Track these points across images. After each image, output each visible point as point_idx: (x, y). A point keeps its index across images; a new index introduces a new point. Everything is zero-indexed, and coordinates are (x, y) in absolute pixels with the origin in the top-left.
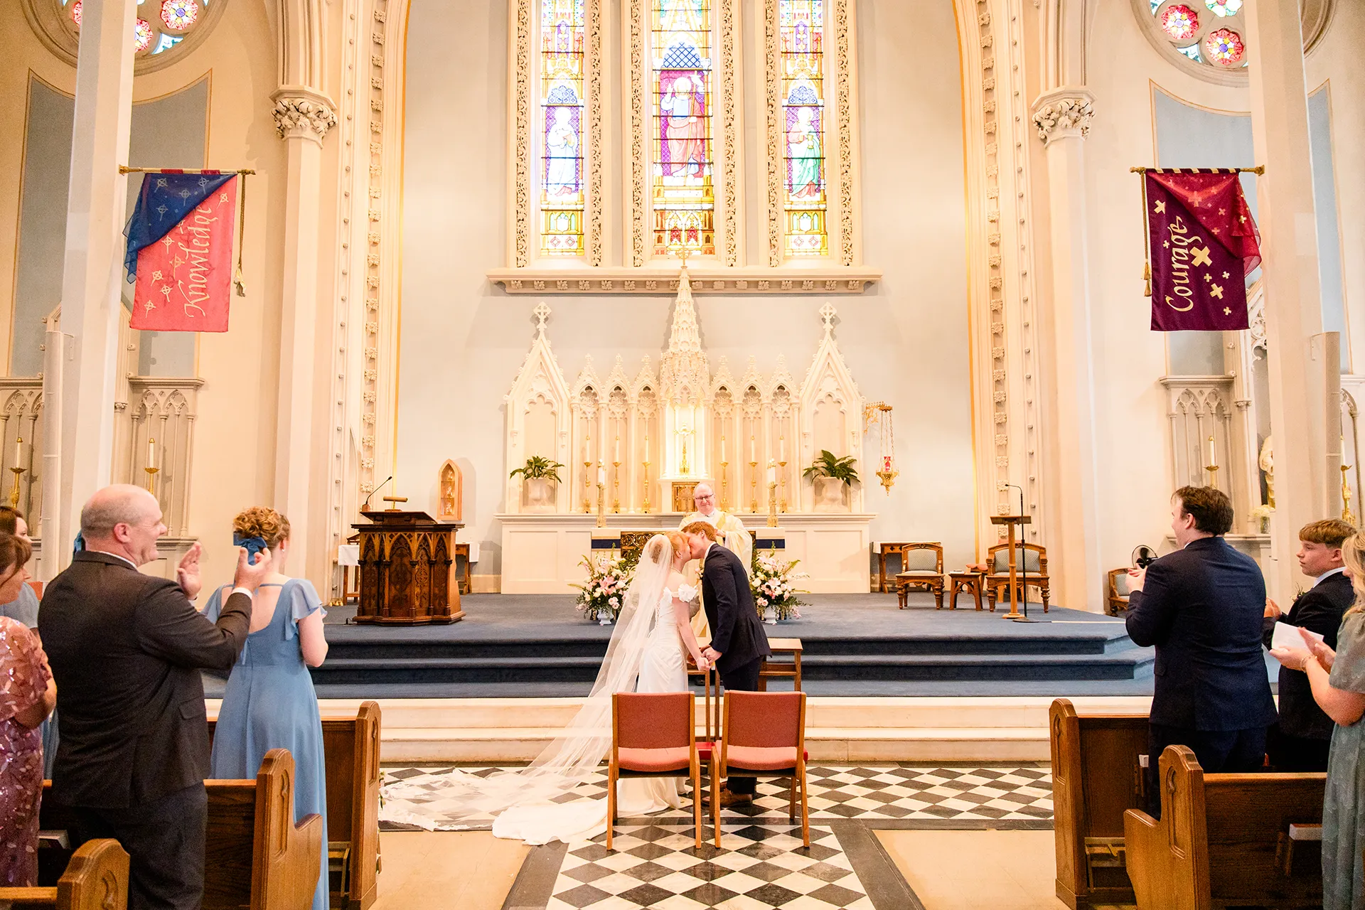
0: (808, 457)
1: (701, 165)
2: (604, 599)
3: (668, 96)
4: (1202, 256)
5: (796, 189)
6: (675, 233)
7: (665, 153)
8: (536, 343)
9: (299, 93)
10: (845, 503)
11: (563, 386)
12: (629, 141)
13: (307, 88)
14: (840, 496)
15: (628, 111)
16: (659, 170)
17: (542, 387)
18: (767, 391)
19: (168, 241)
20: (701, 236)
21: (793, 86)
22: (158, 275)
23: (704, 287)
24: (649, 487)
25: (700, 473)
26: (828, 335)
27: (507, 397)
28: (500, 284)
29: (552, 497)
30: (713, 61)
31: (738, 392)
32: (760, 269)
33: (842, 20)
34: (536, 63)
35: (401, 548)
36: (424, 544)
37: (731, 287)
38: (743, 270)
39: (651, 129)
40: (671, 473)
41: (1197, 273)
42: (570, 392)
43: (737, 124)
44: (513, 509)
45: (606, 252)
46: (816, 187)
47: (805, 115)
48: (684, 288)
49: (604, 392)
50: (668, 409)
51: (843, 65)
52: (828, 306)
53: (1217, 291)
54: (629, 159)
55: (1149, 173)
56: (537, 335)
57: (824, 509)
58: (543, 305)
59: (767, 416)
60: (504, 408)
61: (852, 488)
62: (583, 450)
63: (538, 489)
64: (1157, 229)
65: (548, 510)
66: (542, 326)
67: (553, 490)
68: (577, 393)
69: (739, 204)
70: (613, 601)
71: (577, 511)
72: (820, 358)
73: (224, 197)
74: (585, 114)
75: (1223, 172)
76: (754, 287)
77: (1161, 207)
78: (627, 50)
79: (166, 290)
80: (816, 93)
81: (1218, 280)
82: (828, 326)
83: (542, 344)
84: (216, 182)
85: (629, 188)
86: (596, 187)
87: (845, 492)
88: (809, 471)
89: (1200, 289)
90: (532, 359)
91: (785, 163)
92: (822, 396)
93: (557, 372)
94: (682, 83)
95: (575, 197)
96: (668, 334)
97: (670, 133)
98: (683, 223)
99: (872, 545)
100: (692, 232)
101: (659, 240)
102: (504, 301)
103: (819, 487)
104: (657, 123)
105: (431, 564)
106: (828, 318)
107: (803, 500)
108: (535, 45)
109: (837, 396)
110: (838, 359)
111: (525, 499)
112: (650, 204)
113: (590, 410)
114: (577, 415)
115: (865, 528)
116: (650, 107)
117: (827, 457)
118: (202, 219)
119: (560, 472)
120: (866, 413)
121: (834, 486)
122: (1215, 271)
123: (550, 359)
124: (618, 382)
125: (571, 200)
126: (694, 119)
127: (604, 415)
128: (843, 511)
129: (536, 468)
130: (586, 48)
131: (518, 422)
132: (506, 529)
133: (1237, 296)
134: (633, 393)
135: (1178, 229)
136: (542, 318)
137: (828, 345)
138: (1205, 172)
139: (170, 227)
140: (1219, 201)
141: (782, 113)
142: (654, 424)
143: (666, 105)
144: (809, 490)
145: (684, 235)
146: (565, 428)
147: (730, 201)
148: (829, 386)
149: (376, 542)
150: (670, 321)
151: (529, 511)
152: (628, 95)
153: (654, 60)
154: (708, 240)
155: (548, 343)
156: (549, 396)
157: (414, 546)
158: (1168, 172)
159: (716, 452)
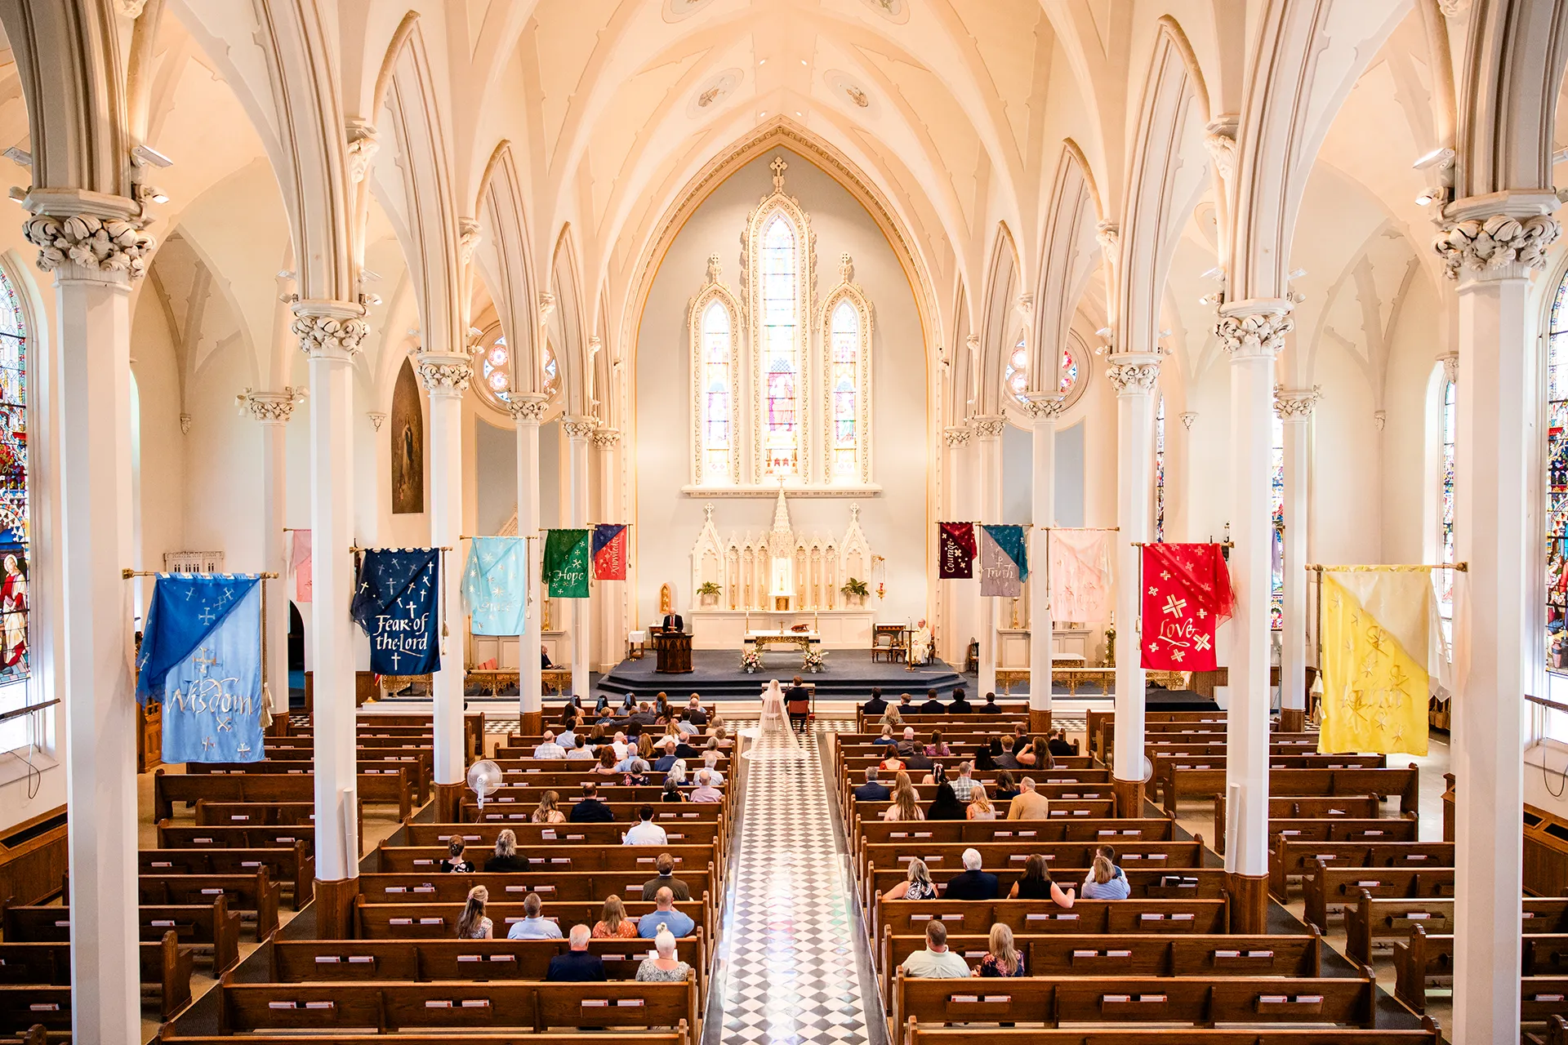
0: (843, 582)
1: (790, 424)
2: (751, 664)
3: (773, 388)
4: (958, 553)
5: (841, 438)
6: (777, 462)
7: (771, 417)
8: (707, 524)
9: (606, 431)
10: (862, 604)
11: (720, 546)
12: (753, 418)
13: (610, 429)
14: (858, 601)
15: (753, 402)
16: (768, 427)
17: (710, 546)
18: (823, 548)
19: (604, 548)
20: (791, 463)
21: (840, 381)
22: (602, 561)
23: (791, 496)
24: (765, 600)
25: (789, 591)
26: (854, 520)
27: (692, 552)
28: (689, 494)
29: (716, 601)
30: (796, 367)
31: (808, 549)
32: (819, 486)
33: (865, 351)
34: (705, 370)
35: (673, 645)
36: (682, 644)
37: (805, 495)
38: (811, 487)
39: (765, 405)
40: (775, 592)
41: (956, 559)
42: (723, 549)
43: (809, 408)
44: (697, 608)
45: (742, 477)
46: (851, 436)
47: (846, 397)
48: (782, 497)
49: (741, 549)
50: (774, 559)
51: (865, 376)
52: (854, 504)
53: (963, 565)
54: (753, 427)
55: (941, 523)
56: (707, 519)
57: (851, 608)
58: (709, 504)
59: (823, 561)
60: (691, 556)
61: (865, 597)
62: (731, 578)
63: (709, 599)
64: (943, 543)
65: (715, 609)
66: (709, 515)
67: (716, 598)
68: (727, 550)
69: (809, 452)
70: (754, 665)
71: (728, 609)
72: (850, 531)
73: (622, 534)
74: (730, 397)
75: (967, 523)
76: (817, 495)
77: (945, 536)
78: (752, 369)
79: (605, 565)
80: (852, 385)
81: (963, 561)
82: (854, 515)
83: (710, 525)
84: (620, 528)
85: (753, 443)
86: (736, 442)
87: (862, 599)
88: (843, 590)
89: (957, 564)
90: (705, 532)
91: (835, 423)
92: (851, 551)
93: (718, 539)
94: (780, 381)
95: (726, 441)
96: (773, 522)
97: (774, 407)
98: (781, 458)
99: (874, 625)
100: (786, 461)
101: (769, 465)
102: (688, 501)
103: (848, 597)
104: (767, 402)
105: (684, 650)
106: (855, 511)
107: (841, 604)
108: (704, 359)
109: (859, 550)
110: (859, 532)
111: (703, 603)
112: (764, 446)
113: (734, 557)
114: (728, 560)
115: (871, 617)
116: (764, 393)
117: (853, 580)
118: (615, 542)
119: (720, 590)
120: (873, 560)
121: (856, 598)
122: (962, 558)
123: (714, 533)
124: (748, 544)
125: (723, 444)
126: (787, 400)
127: (741, 560)
128: (860, 609)
129: (709, 589)
130: (729, 361)
131: (698, 564)
132: (694, 618)
133: (969, 566)
134: (756, 549)
135: (950, 543)
136: (709, 511)
137: (854, 525)
138: (961, 523)
139: (605, 544)
140: (965, 533)
141: (833, 397)
142: (766, 564)
143: (773, 392)
144: (844, 598)
145: (781, 463)
146: (722, 568)
147: (805, 449)
148: (855, 546)
149: (663, 642)
150: (775, 515)
151: (705, 609)
152: (752, 393)
153: (766, 366)
154: (794, 465)
155: (713, 524)
156: (714, 551)
157: (678, 644)
158: (948, 523)
159: (797, 579)
